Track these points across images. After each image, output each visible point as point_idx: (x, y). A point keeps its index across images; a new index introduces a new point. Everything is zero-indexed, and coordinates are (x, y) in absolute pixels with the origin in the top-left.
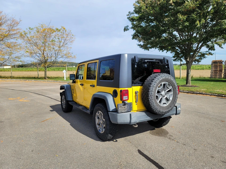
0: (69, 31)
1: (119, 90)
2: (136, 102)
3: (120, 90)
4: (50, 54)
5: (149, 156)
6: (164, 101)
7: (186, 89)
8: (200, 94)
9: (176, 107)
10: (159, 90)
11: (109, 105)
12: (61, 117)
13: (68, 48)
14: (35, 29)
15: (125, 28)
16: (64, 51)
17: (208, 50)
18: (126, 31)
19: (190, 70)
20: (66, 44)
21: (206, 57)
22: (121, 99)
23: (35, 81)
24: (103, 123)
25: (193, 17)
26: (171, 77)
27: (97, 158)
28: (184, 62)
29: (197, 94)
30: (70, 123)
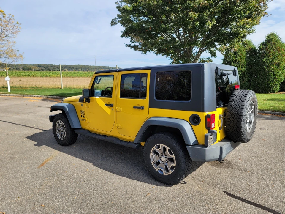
0: (11, 16)
1: (203, 116)
2: (219, 130)
3: (205, 115)
6: (248, 126)
11: (187, 136)
12: (64, 154)
13: (9, 43)
15: (112, 21)
16: (5, 46)
17: (211, 56)
18: (114, 25)
20: (7, 36)
22: (209, 127)
25: (205, 16)
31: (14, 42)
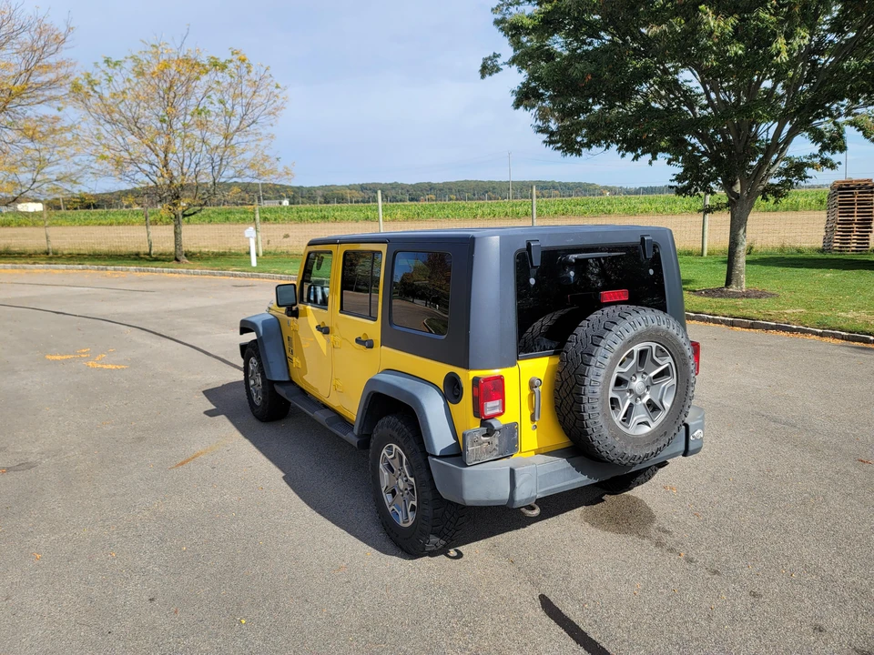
0: (263, 69)
1: (467, 377)
2: (533, 419)
3: (471, 378)
4: (193, 165)
5: (581, 626)
6: (640, 415)
7: (725, 306)
8: (778, 328)
9: (687, 426)
10: (622, 376)
11: (429, 430)
12: (247, 441)
13: (259, 140)
14: (129, 65)
15: (484, 63)
16: (247, 148)
17: (820, 151)
18: (490, 74)
19: (742, 231)
20: (253, 122)
21: (808, 175)
22: (478, 411)
23: (140, 271)
24: (406, 489)
25: (762, 21)
26: (669, 323)
27: (388, 631)
28: (721, 195)
29: (767, 328)
30: (283, 471)
31: (272, 137)
